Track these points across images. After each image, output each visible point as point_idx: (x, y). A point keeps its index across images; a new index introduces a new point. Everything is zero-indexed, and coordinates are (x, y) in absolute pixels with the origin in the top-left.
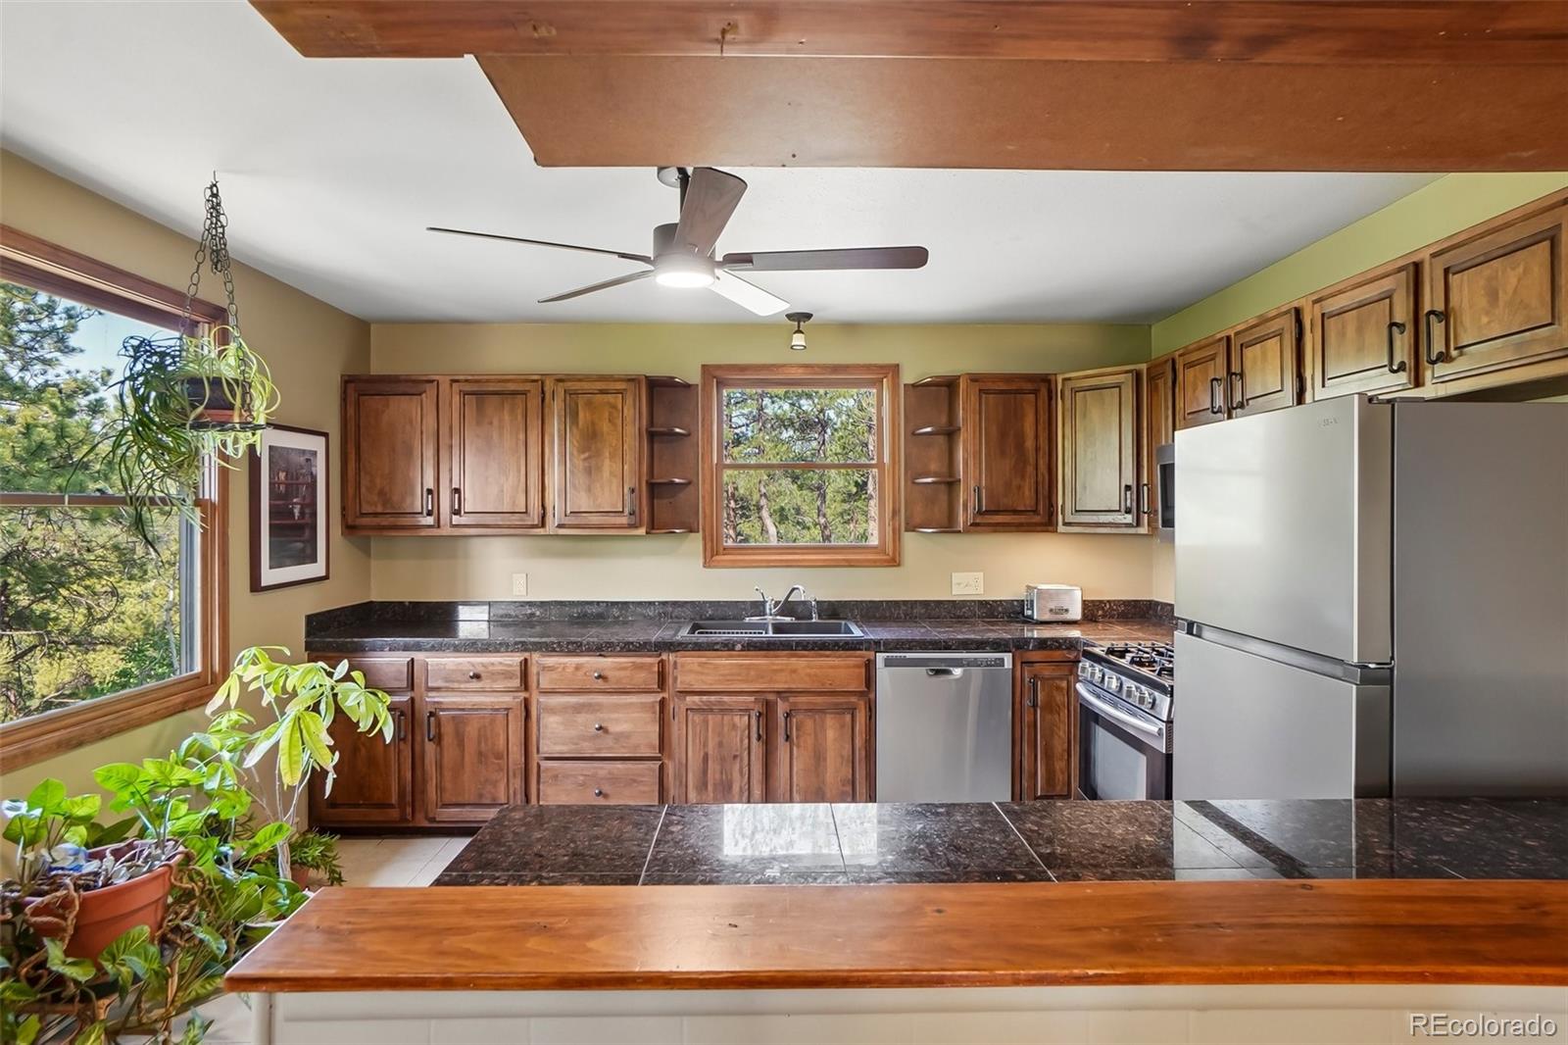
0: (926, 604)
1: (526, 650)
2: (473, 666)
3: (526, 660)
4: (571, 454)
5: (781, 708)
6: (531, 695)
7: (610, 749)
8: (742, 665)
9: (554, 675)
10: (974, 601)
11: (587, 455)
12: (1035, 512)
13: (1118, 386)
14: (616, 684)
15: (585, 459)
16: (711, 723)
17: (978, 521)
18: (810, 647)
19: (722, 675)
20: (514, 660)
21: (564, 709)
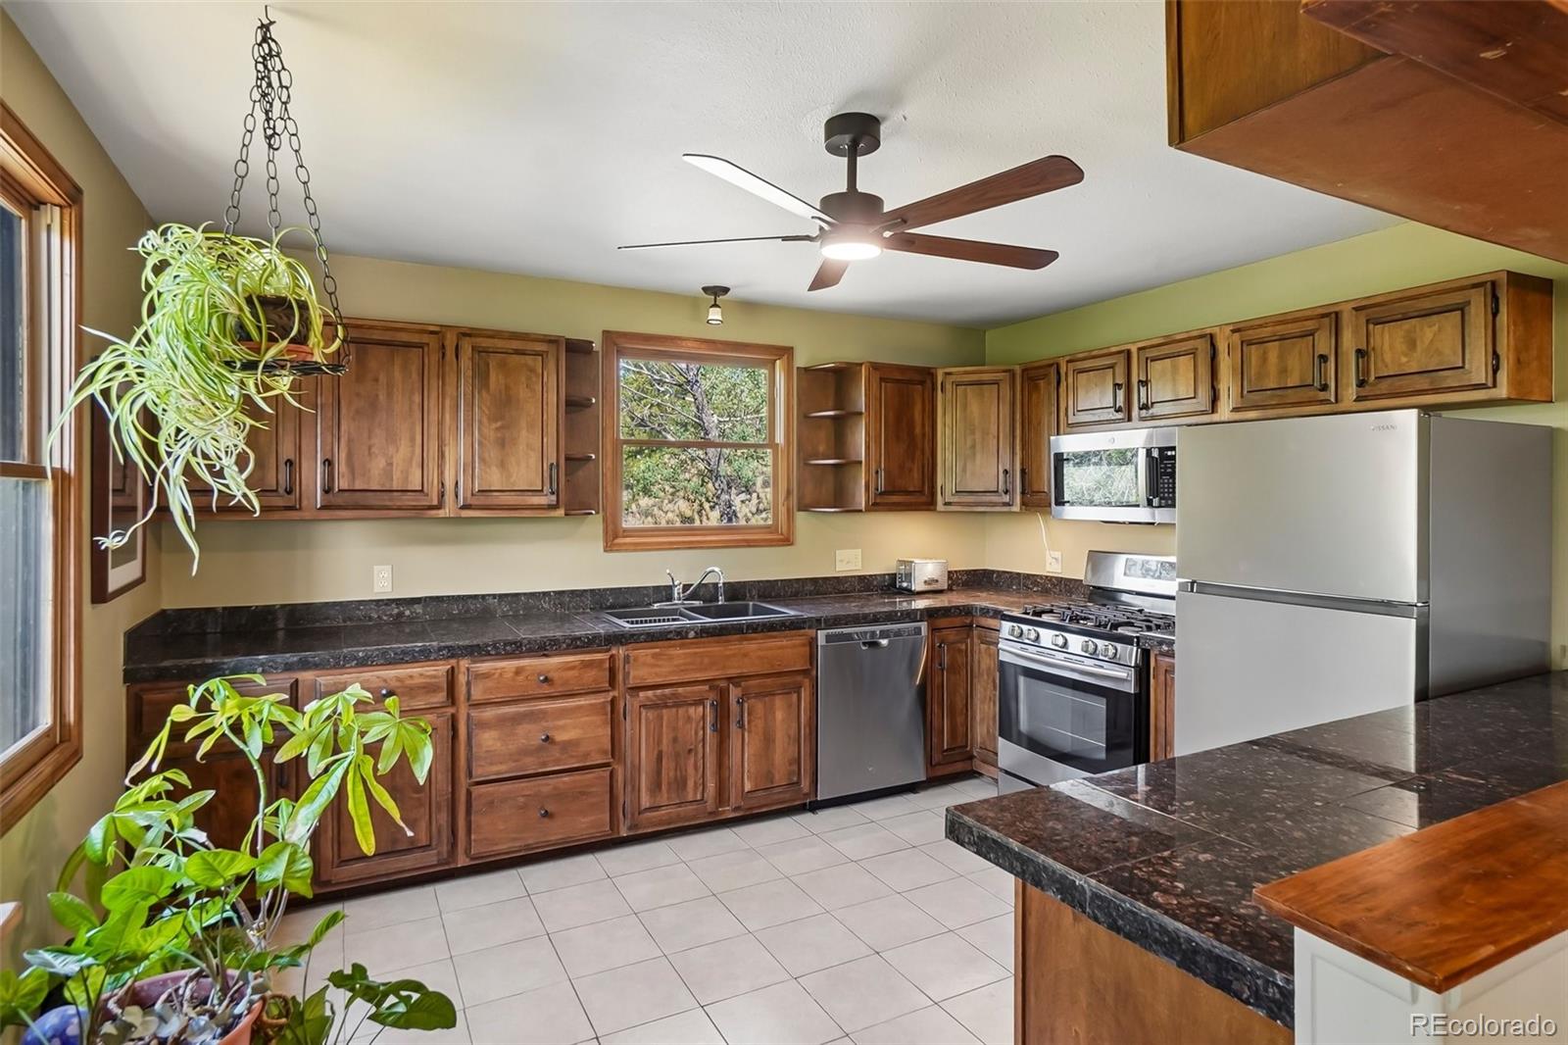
0: (814, 581)
1: (453, 656)
2: (385, 681)
3: (453, 668)
4: (480, 422)
5: (734, 693)
6: (458, 711)
7: (557, 761)
8: (696, 653)
9: (490, 683)
10: (854, 577)
11: (499, 424)
12: (921, 492)
13: (996, 383)
14: (562, 685)
15: (497, 429)
16: (665, 718)
17: (878, 501)
18: (760, 629)
19: (676, 666)
20: (440, 669)
21: (501, 722)
